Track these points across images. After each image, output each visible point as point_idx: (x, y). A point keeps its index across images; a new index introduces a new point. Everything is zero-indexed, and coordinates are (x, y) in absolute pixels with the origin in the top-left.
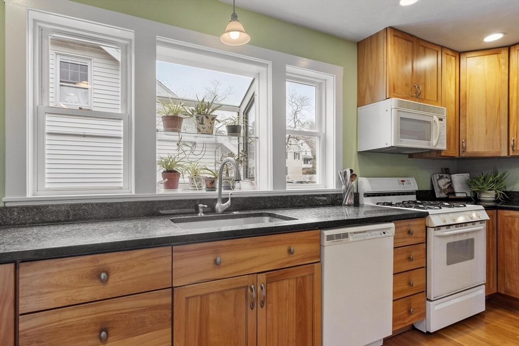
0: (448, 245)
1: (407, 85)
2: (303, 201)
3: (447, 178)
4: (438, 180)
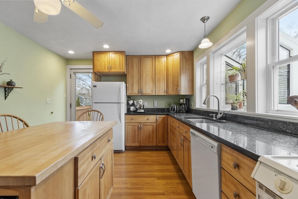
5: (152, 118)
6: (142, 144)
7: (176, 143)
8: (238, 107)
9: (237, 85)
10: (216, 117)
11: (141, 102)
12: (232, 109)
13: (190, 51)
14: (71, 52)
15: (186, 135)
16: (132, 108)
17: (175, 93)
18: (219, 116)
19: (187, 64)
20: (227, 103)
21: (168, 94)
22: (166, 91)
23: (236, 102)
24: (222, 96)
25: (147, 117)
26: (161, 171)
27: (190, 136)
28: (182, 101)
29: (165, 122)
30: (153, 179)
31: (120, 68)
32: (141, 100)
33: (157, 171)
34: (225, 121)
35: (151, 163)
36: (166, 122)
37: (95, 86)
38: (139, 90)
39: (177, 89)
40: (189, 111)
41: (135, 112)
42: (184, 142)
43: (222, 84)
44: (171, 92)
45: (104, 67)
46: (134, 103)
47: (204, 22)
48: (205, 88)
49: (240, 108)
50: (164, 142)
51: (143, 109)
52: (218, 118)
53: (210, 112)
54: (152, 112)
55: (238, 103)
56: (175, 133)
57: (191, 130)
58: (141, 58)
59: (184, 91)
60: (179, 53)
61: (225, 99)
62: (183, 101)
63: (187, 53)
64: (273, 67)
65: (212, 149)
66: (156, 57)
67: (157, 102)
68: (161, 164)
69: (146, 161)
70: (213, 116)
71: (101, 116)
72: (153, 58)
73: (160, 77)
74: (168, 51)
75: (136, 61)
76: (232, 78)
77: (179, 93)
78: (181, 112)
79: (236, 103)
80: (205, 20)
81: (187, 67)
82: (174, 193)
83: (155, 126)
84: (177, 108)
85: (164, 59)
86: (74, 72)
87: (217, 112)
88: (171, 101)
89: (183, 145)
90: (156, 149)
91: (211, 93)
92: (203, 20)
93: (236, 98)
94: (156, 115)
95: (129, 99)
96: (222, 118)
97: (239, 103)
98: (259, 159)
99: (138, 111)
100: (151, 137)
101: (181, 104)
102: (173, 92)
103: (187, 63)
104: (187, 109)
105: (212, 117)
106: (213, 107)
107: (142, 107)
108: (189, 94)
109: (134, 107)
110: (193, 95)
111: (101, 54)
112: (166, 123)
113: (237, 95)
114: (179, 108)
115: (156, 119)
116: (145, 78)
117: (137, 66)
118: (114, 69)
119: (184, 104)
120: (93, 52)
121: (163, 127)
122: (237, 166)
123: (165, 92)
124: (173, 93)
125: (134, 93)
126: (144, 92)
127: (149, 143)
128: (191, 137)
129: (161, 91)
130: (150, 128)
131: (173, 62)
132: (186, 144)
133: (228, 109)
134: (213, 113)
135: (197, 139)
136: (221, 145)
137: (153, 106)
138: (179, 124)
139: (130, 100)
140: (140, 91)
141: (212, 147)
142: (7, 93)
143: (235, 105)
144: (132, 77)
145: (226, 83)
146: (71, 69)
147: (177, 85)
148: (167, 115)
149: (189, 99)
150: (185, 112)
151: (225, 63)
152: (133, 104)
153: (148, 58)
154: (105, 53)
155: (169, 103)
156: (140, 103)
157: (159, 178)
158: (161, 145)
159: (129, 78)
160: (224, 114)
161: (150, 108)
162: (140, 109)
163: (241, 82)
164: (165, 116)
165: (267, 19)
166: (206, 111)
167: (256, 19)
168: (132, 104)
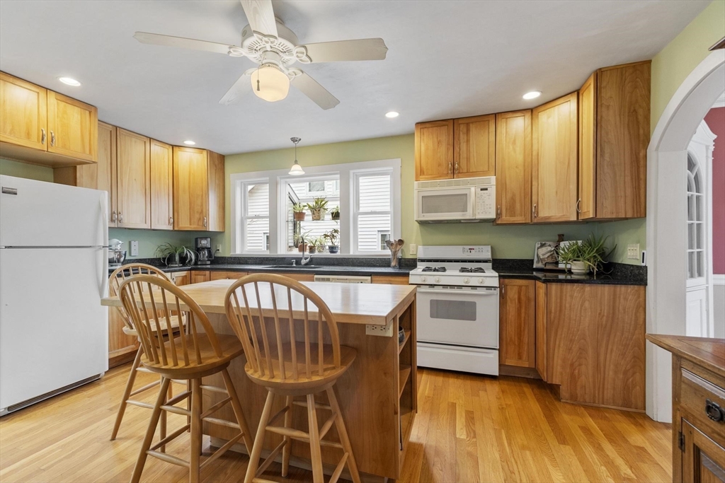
0: (432, 301)
1: (439, 165)
2: (362, 262)
3: (550, 246)
4: (538, 248)
13: (220, 155)
17: (196, 226)
19: (217, 177)
21: (175, 229)
22: (172, 220)
28: (203, 242)
31: (84, 148)
34: (313, 266)
37: (10, 191)
38: (113, 214)
39: (200, 219)
44: (185, 225)
52: (303, 263)
53: (278, 258)
58: (118, 133)
59: (213, 223)
60: (205, 151)
62: (207, 243)
63: (216, 155)
66: (151, 141)
67: (137, 245)
72: (145, 142)
73: (160, 189)
74: (190, 142)
75: (103, 135)
77: (206, 227)
80: (296, 141)
81: (217, 182)
91: (278, 233)
92: (294, 140)
101: (199, 250)
102: (190, 225)
103: (217, 174)
108: (219, 231)
110: (224, 232)
116: (128, 185)
117: (106, 149)
118: (64, 146)
119: (207, 248)
123: (169, 222)
124: (192, 227)
126: (125, 220)
129: (163, 220)
131: (190, 165)
140: (116, 216)
144: (94, 177)
147: (201, 213)
148: (191, 270)
150: (209, 262)
151: (288, 195)
153: (134, 139)
164: (187, 272)
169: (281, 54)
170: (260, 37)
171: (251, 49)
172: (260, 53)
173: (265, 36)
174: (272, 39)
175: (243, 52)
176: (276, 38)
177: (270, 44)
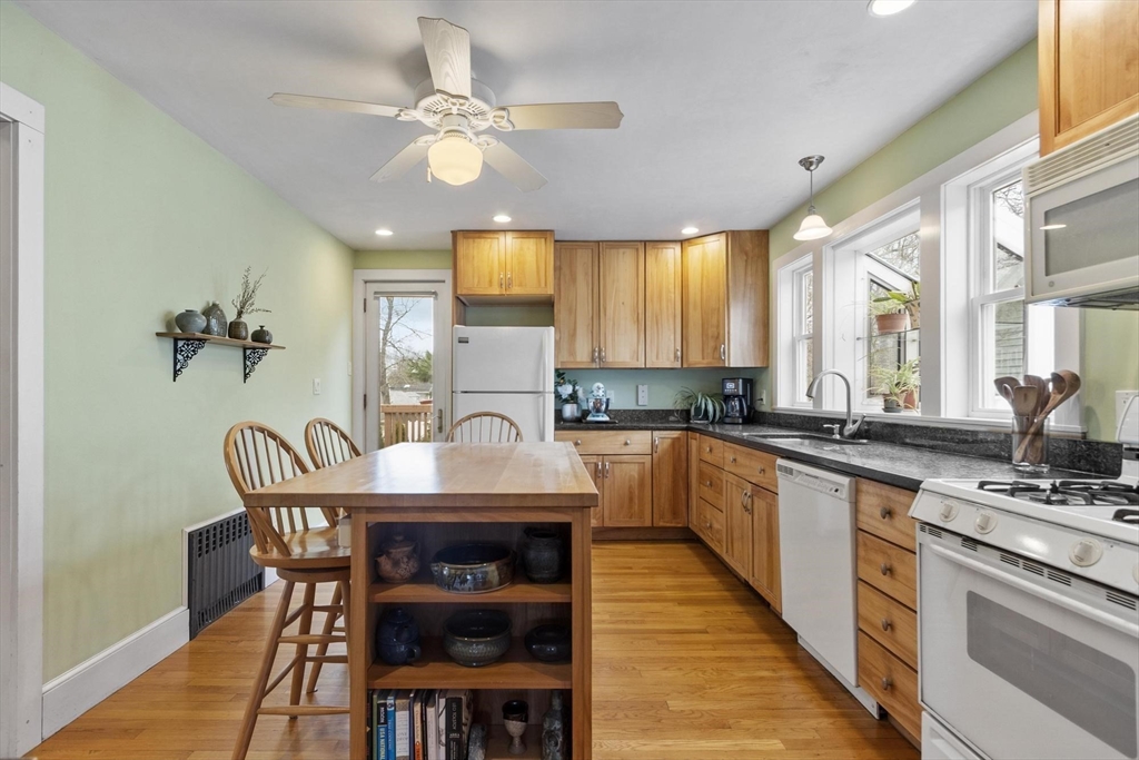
5: (639, 441)
6: (606, 520)
7: (724, 510)
8: (901, 403)
9: (902, 340)
10: (841, 433)
11: (600, 389)
12: (887, 409)
13: (758, 231)
14: (384, 233)
15: (762, 480)
16: (569, 410)
17: (710, 360)
18: (850, 428)
19: (749, 272)
20: (871, 394)
21: (685, 366)
22: (679, 353)
23: (897, 391)
24: (858, 374)
25: (623, 436)
26: (683, 587)
27: (776, 480)
28: (730, 386)
29: (679, 453)
30: (666, 604)
31: (539, 282)
32: (601, 385)
33: (668, 588)
34: (865, 441)
35: (647, 571)
36: (683, 451)
37: (463, 341)
38: (593, 351)
39: (716, 349)
40: (753, 417)
41: (581, 422)
42: (755, 498)
43: (858, 339)
44: (697, 359)
45: (487, 279)
46: (575, 392)
47: (808, 169)
48: (806, 346)
49: (906, 407)
50: (675, 513)
51: (607, 411)
52: (846, 433)
53: (822, 418)
54: (632, 420)
55: (903, 392)
56: (722, 481)
57: (780, 461)
58: (600, 248)
59: (738, 354)
60: (724, 234)
61: (866, 380)
62: (737, 387)
63: (748, 234)
64: (982, 305)
65: (837, 494)
66: (648, 245)
67: (646, 391)
68: (677, 573)
69: (631, 568)
70: (833, 429)
71: (514, 431)
72: (637, 249)
73: (661, 310)
74: (690, 231)
75: (583, 258)
76: (886, 322)
77: (724, 361)
78: (727, 420)
79: (896, 395)
80: (811, 163)
81: (749, 280)
82: (730, 629)
83: (648, 465)
84: (715, 411)
85: (672, 253)
86: (376, 293)
87: (845, 417)
88: (692, 386)
89: (749, 507)
90: (649, 536)
91: (827, 365)
92: (807, 163)
93: (899, 378)
94: (653, 429)
95: (558, 380)
96: (857, 436)
97: (904, 394)
98: (922, 486)
99: (590, 418)
100: (637, 501)
101: (727, 398)
102: (703, 358)
103: (749, 267)
104: (749, 412)
105: (831, 431)
106: (833, 404)
107: (601, 405)
108: (753, 366)
109: (575, 406)
110: (767, 367)
111: (479, 238)
112: (684, 456)
113: (902, 369)
114: (722, 410)
115: (653, 442)
116: (614, 313)
117: (586, 274)
118: (520, 285)
119: (737, 396)
120: (454, 233)
121: (675, 469)
122: (889, 513)
123: (676, 357)
124: (705, 361)
125: (578, 360)
126: (610, 359)
127: (631, 518)
128: (779, 480)
129: (664, 353)
130: (634, 471)
131: (703, 264)
132: (760, 505)
133: (874, 409)
134: (832, 421)
135: (797, 480)
136: (857, 482)
137: (634, 403)
138: (735, 453)
139: (564, 383)
140: (597, 354)
141: (836, 491)
142: (248, 363)
143: (895, 398)
144: (572, 311)
145: (870, 337)
146: (366, 282)
147: (718, 337)
148: (687, 429)
149: (752, 380)
150: (740, 421)
151: (866, 278)
152: (573, 398)
153: (621, 251)
154: (492, 236)
155: (687, 395)
156: (595, 393)
157: (681, 602)
158: (668, 525)
159: (561, 311)
160: (863, 422)
161: (624, 411)
162: (598, 411)
163: (912, 335)
164: (679, 432)
165: (968, 186)
166: (809, 417)
167: (942, 186)
168: (570, 395)
169: (471, 118)
170: (446, 97)
171: (427, 110)
172: (440, 116)
173: (453, 96)
174: (462, 101)
175: (417, 115)
176: (466, 98)
177: (458, 106)
